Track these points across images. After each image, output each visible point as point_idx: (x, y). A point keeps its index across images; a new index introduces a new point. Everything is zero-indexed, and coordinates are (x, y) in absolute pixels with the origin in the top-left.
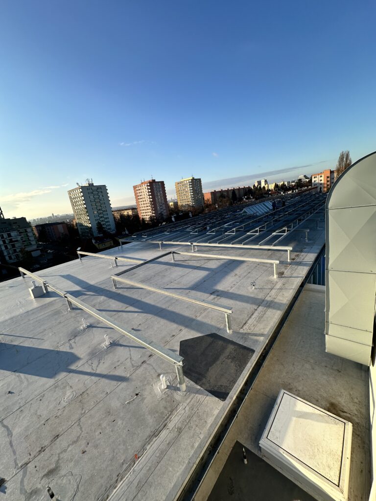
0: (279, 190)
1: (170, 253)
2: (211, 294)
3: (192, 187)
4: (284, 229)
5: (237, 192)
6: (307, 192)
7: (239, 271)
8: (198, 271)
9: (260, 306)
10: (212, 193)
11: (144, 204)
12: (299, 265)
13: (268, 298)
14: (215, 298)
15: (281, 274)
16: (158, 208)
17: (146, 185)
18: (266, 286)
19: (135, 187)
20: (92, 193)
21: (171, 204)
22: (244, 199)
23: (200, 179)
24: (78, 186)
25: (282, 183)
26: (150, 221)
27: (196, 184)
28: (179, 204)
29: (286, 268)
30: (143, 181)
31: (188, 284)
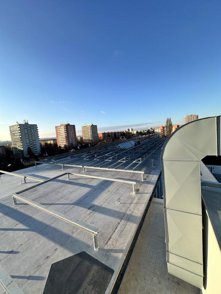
0: (139, 134)
1: (66, 173)
2: (89, 209)
3: (91, 130)
4: (139, 159)
5: (117, 134)
6: (152, 137)
7: (111, 188)
8: (84, 188)
9: (122, 219)
10: (103, 133)
11: (61, 137)
12: (149, 184)
13: (128, 212)
14: (91, 213)
15: (137, 191)
16: (70, 140)
17: (64, 126)
18: (127, 201)
19: (56, 127)
20: (27, 129)
21: (78, 138)
22: (121, 138)
23: (96, 126)
24: (17, 124)
25: (140, 131)
26: (64, 148)
27: (94, 128)
28: (84, 138)
29: (141, 185)
30: (62, 124)
31: (74, 199)
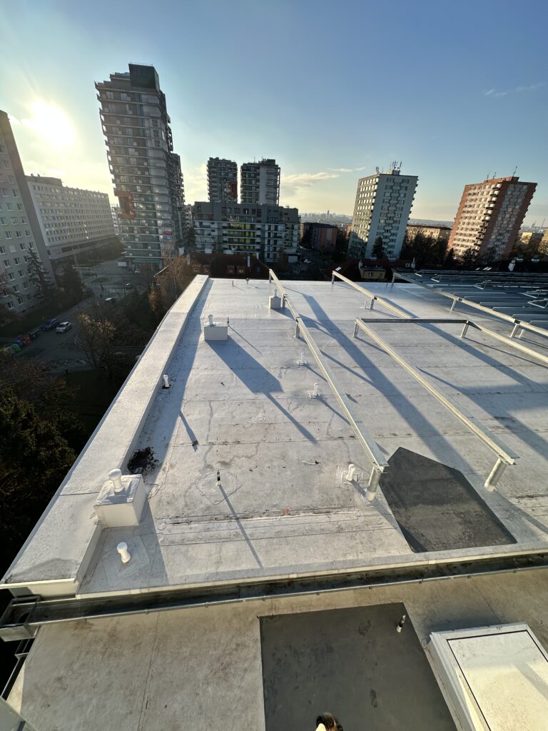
1: (464, 322)
2: (496, 418)
8: (499, 372)
11: (469, 224)
14: (499, 427)
19: (468, 188)
20: (391, 187)
24: (376, 173)
26: (464, 257)
30: (491, 178)
31: (464, 382)
